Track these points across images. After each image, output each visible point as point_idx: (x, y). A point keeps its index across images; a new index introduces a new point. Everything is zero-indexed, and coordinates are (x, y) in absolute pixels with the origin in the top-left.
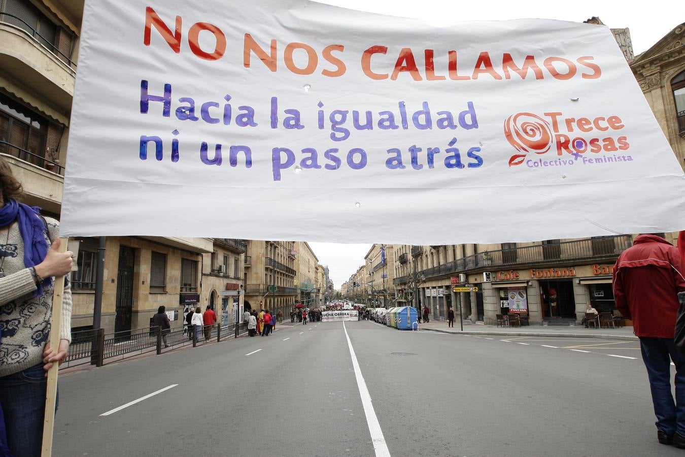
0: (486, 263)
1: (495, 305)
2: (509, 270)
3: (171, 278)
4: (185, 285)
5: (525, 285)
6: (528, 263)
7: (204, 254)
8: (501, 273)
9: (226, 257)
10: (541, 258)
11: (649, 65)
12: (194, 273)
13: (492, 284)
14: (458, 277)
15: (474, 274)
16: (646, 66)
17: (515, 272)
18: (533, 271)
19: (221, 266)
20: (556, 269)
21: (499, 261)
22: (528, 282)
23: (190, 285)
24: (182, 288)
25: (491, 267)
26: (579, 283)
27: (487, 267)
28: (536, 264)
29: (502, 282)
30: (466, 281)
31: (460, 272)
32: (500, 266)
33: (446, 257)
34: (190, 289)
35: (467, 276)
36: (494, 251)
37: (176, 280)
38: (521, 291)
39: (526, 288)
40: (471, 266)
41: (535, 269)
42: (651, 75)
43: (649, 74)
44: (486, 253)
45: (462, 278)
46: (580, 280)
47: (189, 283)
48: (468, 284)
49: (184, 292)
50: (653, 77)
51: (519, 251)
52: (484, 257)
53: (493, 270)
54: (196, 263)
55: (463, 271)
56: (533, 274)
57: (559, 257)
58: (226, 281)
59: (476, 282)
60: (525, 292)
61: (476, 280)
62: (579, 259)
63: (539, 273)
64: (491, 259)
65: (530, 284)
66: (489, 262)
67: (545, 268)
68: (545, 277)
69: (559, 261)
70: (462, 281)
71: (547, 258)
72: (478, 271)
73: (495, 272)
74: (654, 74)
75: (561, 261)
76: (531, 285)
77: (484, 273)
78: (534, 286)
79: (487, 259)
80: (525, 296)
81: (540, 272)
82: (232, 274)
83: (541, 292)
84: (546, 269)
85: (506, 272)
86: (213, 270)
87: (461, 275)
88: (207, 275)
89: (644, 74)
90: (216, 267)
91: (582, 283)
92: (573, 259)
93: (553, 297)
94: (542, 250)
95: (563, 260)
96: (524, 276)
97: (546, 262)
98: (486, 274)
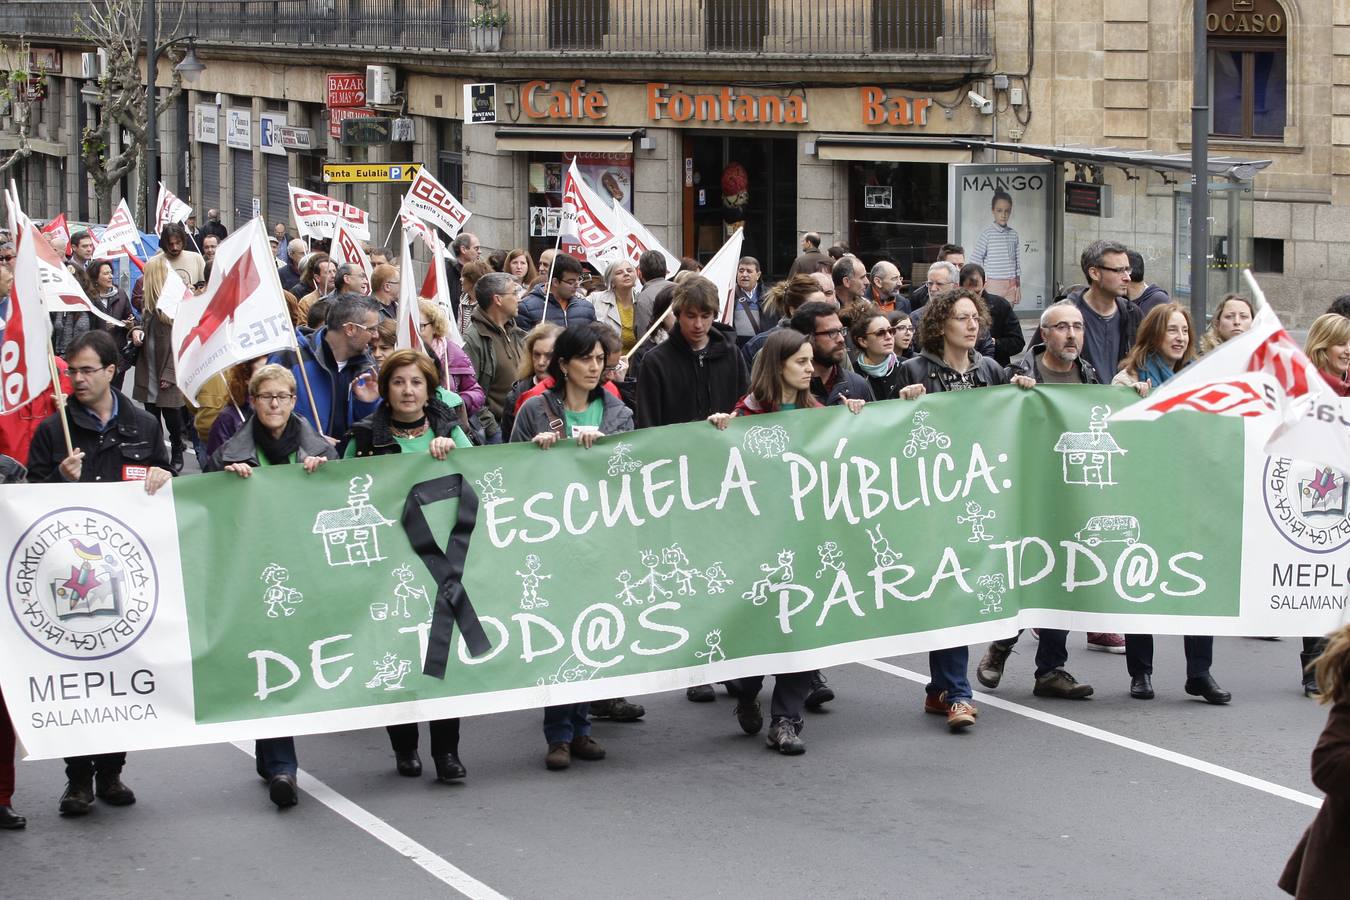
0: (481, 41)
1: (507, 225)
2: (570, 80)
5: (625, 147)
6: (644, 58)
8: (539, 89)
10: (691, 41)
13: (499, 135)
14: (361, 74)
15: (431, 74)
17: (592, 89)
18: (662, 93)
20: (743, 92)
21: (532, 37)
22: (636, 138)
25: (498, 60)
26: (816, 155)
27: (480, 60)
28: (671, 67)
29: (542, 127)
30: (398, 102)
31: (372, 58)
32: (536, 58)
35: (403, 74)
38: (613, 170)
39: (631, 161)
40: (421, 40)
41: (671, 83)
45: (380, 85)
46: (819, 144)
48: (406, 113)
53: (502, 74)
55: (385, 55)
56: (662, 106)
57: (757, 44)
59: (438, 113)
60: (627, 176)
61: (439, 101)
62: (818, 62)
63: (681, 101)
64: (502, 25)
65: (645, 143)
66: (493, 38)
67: (707, 83)
68: (704, 122)
69: (751, 62)
70: (377, 97)
72: (446, 70)
73: (517, 81)
75: (758, 62)
76: (651, 151)
77: (467, 85)
78: (660, 153)
79: (487, 24)
80: (625, 190)
81: (686, 99)
83: (689, 181)
84: (710, 89)
85: (558, 86)
87: (377, 71)
91: (827, 154)
92: (801, 62)
93: (732, 199)
95: (765, 61)
96: (626, 108)
97: (709, 61)
98: (475, 91)
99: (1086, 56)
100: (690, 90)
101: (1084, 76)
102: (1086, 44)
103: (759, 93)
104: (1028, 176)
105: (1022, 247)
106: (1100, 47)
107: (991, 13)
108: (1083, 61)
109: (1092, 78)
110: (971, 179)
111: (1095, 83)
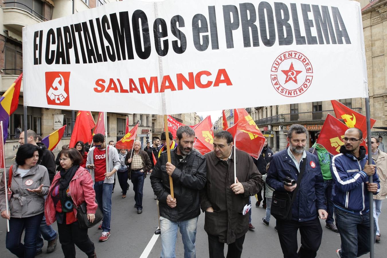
0: (281, 121)
1: (285, 144)
3: (112, 129)
4: (120, 132)
6: (304, 122)
7: (129, 115)
9: (142, 115)
10: (311, 119)
11: (383, 6)
12: (124, 125)
13: (284, 132)
14: (267, 127)
15: (275, 126)
16: (381, 7)
18: (306, 126)
19: (138, 121)
20: (319, 125)
21: (288, 120)
23: (122, 131)
24: (118, 133)
25: (284, 123)
27: (282, 123)
28: (308, 122)
30: (272, 129)
31: (268, 125)
32: (289, 122)
33: (262, 115)
34: (122, 133)
35: (272, 127)
36: (286, 114)
37: (114, 130)
40: (274, 122)
41: (308, 125)
42: (384, 12)
43: (382, 12)
44: (282, 115)
45: (269, 127)
47: (122, 130)
48: (272, 131)
49: (119, 135)
50: (385, 13)
51: (299, 115)
52: (281, 117)
53: (285, 125)
54: (125, 120)
55: (270, 124)
57: (321, 119)
58: (142, 128)
59: (276, 130)
61: (276, 129)
64: (284, 118)
66: (283, 120)
68: (313, 130)
69: (320, 121)
70: (269, 129)
71: (314, 119)
72: (277, 125)
73: (286, 125)
74: (386, 12)
75: (321, 121)
77: (280, 126)
81: (310, 127)
82: (145, 125)
83: (310, 138)
84: (313, 125)
86: (134, 123)
87: (269, 126)
88: (131, 126)
89: (380, 11)
90: (136, 121)
94: (312, 114)
95: (323, 121)
97: (313, 121)
98: (281, 127)
99: (381, 117)
100: (310, 125)
101: (380, 120)
102: (381, 115)
103: (321, 125)
104: (386, 133)
105: (385, 147)
106: (384, 115)
107: (361, 112)
108: (380, 118)
109: (382, 120)
110: (374, 134)
111: (383, 121)
